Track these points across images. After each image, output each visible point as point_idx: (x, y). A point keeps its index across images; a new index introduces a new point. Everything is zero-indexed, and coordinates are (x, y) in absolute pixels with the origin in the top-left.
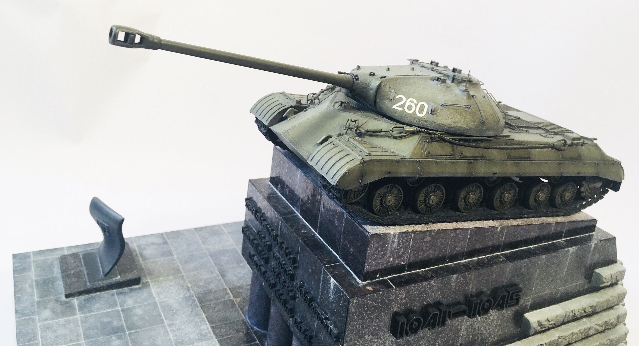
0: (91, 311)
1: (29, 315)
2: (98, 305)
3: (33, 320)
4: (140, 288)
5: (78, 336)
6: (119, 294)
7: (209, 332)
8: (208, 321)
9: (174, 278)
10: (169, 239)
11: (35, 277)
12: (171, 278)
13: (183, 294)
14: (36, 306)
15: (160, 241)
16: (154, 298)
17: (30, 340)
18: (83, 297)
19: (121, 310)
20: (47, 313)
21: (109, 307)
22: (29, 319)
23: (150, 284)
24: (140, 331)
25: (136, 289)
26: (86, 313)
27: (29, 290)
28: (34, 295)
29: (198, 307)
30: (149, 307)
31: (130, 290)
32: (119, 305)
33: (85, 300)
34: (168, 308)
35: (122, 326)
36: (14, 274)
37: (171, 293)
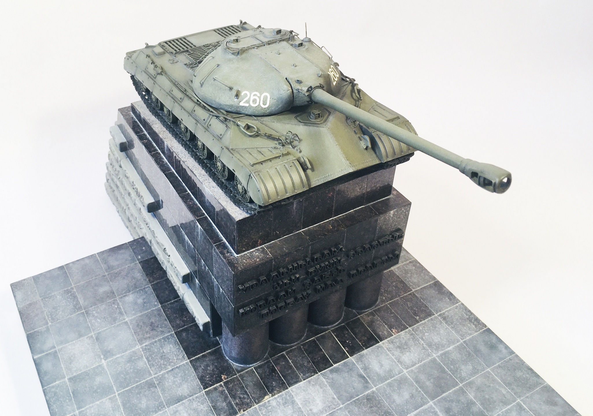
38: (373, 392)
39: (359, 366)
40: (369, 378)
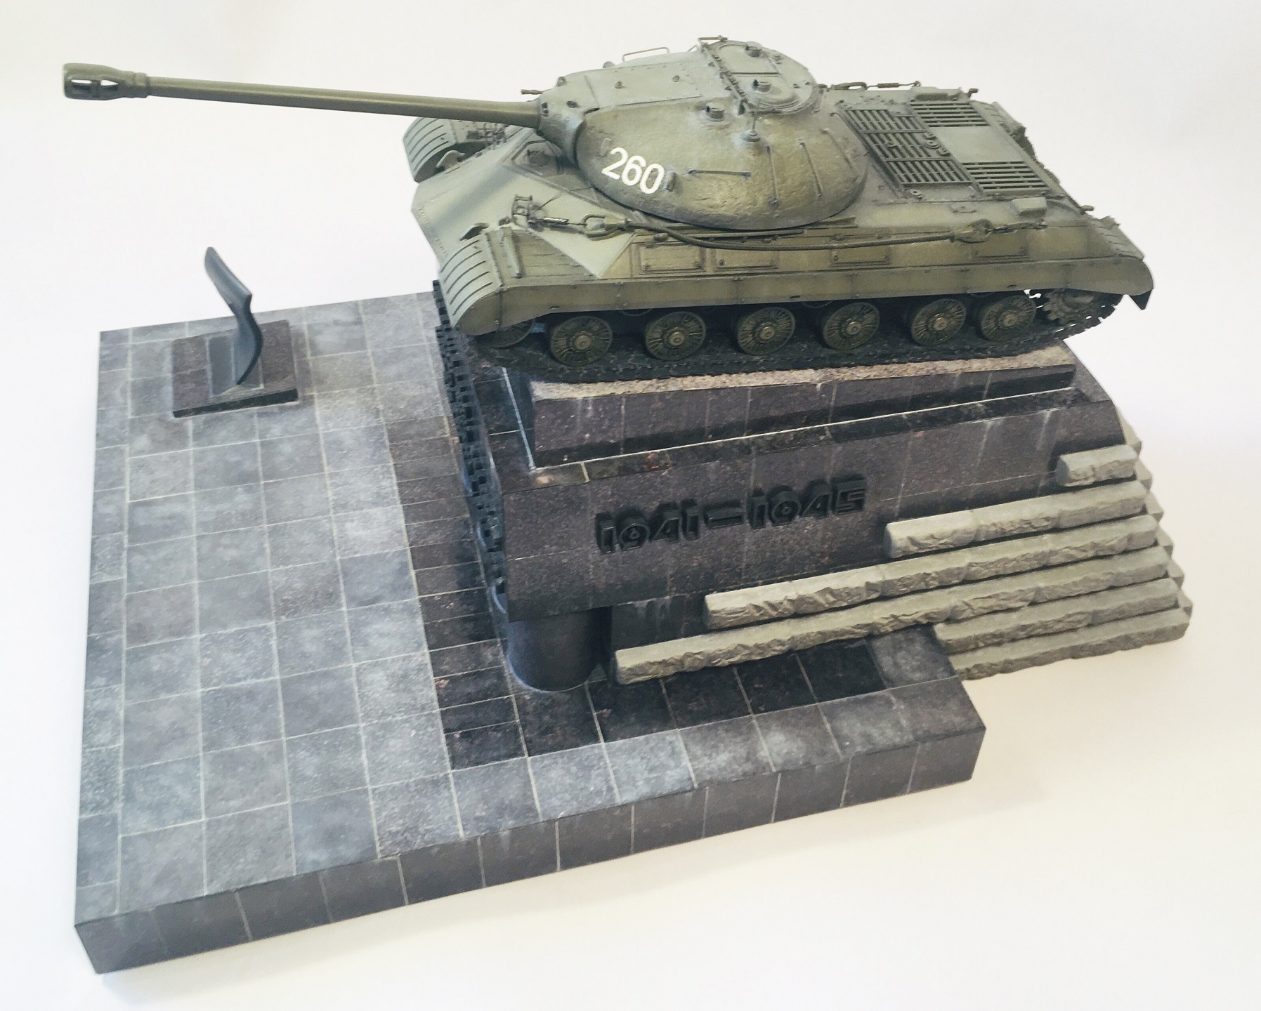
0: (211, 443)
1: (114, 443)
2: (223, 433)
3: (121, 452)
4: (297, 407)
5: (185, 483)
6: (260, 415)
7: (393, 493)
8: (396, 473)
9: (359, 392)
10: (367, 314)
11: (133, 376)
12: (353, 391)
13: (367, 421)
14: (128, 429)
15: (350, 318)
16: (316, 426)
17: (112, 485)
18: (203, 417)
19: (259, 444)
20: (143, 441)
21: (242, 438)
22: (116, 449)
23: (316, 401)
24: (282, 482)
25: (291, 408)
26: (203, 446)
27: (121, 400)
28: (125, 409)
29: (386, 448)
30: (306, 442)
31: (281, 408)
32: (257, 435)
33: (206, 422)
34: (336, 445)
35: (256, 471)
36: (100, 369)
37: (348, 420)
38: (340, 606)
39: (396, 604)
40: (367, 610)
